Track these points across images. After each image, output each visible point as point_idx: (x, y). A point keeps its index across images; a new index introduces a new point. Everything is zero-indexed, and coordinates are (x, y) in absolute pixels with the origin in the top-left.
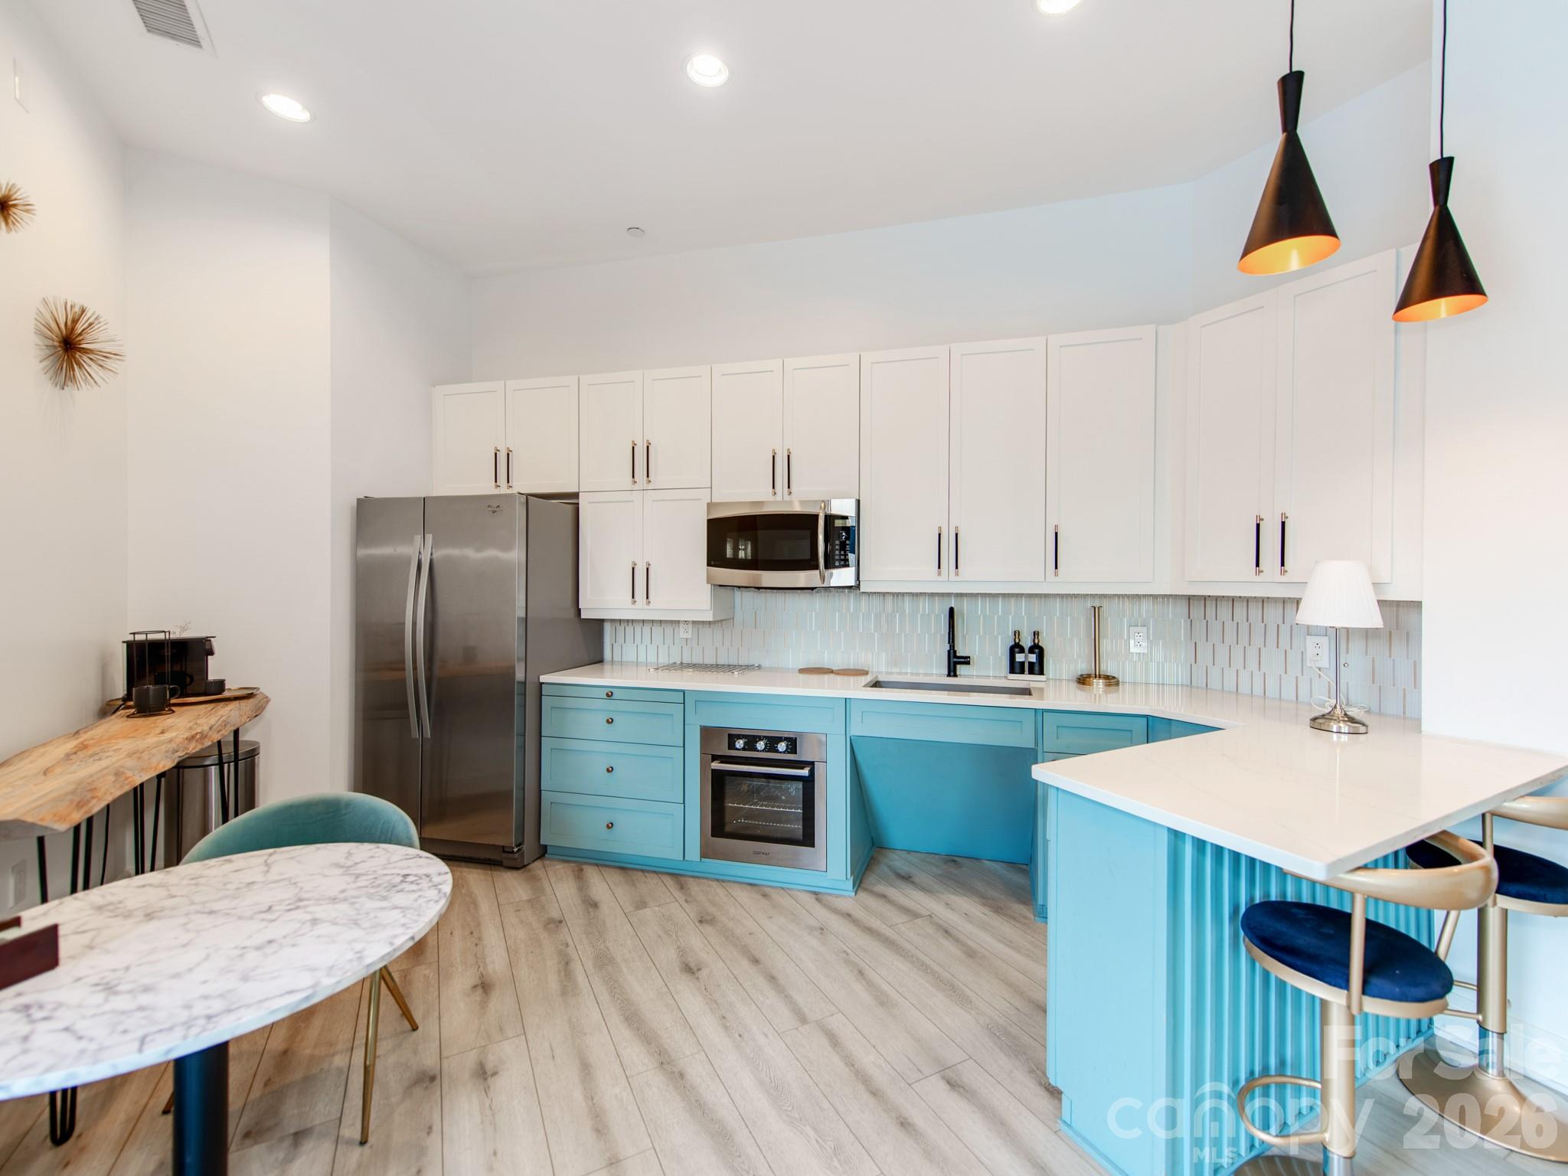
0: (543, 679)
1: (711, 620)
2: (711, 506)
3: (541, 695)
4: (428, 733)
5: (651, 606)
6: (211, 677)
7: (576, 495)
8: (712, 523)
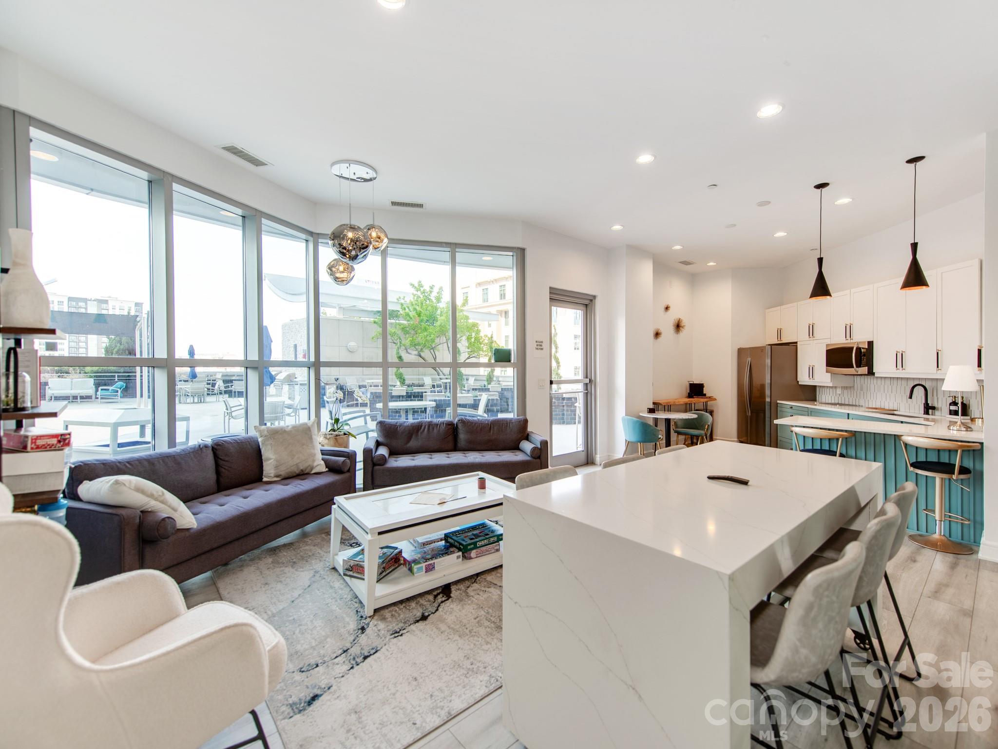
0: (778, 402)
1: (832, 386)
2: (827, 345)
3: (777, 406)
4: (750, 414)
5: (815, 380)
6: (704, 393)
7: (796, 343)
8: (827, 351)
